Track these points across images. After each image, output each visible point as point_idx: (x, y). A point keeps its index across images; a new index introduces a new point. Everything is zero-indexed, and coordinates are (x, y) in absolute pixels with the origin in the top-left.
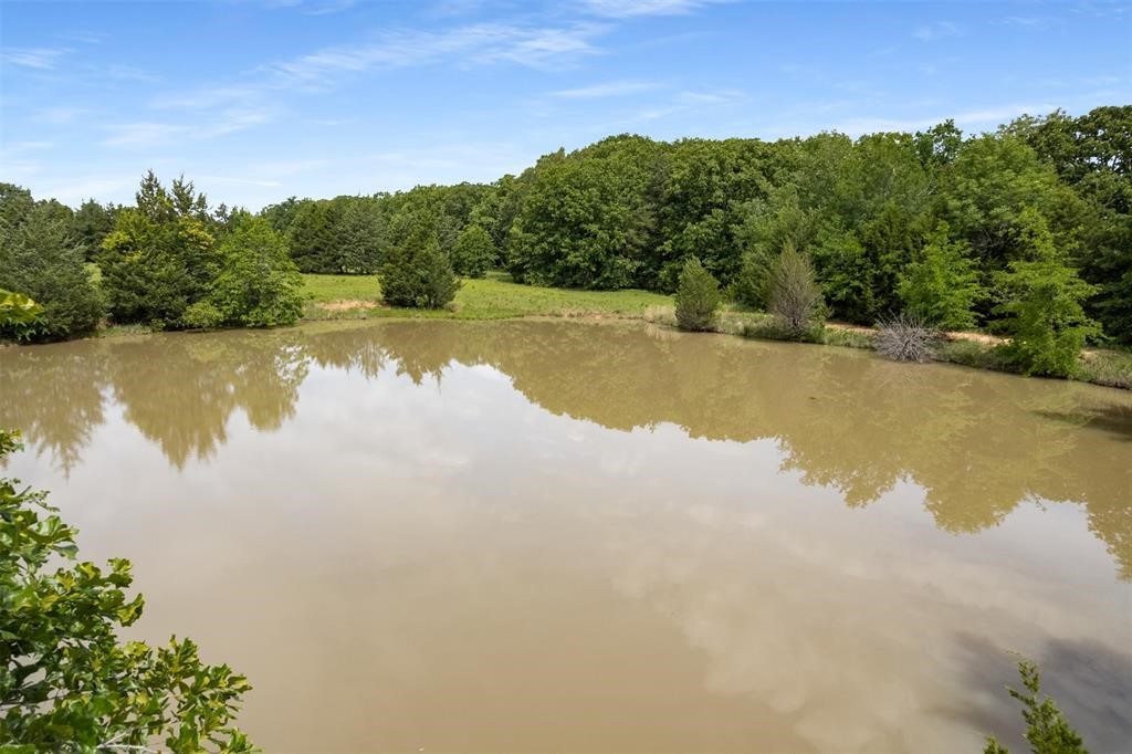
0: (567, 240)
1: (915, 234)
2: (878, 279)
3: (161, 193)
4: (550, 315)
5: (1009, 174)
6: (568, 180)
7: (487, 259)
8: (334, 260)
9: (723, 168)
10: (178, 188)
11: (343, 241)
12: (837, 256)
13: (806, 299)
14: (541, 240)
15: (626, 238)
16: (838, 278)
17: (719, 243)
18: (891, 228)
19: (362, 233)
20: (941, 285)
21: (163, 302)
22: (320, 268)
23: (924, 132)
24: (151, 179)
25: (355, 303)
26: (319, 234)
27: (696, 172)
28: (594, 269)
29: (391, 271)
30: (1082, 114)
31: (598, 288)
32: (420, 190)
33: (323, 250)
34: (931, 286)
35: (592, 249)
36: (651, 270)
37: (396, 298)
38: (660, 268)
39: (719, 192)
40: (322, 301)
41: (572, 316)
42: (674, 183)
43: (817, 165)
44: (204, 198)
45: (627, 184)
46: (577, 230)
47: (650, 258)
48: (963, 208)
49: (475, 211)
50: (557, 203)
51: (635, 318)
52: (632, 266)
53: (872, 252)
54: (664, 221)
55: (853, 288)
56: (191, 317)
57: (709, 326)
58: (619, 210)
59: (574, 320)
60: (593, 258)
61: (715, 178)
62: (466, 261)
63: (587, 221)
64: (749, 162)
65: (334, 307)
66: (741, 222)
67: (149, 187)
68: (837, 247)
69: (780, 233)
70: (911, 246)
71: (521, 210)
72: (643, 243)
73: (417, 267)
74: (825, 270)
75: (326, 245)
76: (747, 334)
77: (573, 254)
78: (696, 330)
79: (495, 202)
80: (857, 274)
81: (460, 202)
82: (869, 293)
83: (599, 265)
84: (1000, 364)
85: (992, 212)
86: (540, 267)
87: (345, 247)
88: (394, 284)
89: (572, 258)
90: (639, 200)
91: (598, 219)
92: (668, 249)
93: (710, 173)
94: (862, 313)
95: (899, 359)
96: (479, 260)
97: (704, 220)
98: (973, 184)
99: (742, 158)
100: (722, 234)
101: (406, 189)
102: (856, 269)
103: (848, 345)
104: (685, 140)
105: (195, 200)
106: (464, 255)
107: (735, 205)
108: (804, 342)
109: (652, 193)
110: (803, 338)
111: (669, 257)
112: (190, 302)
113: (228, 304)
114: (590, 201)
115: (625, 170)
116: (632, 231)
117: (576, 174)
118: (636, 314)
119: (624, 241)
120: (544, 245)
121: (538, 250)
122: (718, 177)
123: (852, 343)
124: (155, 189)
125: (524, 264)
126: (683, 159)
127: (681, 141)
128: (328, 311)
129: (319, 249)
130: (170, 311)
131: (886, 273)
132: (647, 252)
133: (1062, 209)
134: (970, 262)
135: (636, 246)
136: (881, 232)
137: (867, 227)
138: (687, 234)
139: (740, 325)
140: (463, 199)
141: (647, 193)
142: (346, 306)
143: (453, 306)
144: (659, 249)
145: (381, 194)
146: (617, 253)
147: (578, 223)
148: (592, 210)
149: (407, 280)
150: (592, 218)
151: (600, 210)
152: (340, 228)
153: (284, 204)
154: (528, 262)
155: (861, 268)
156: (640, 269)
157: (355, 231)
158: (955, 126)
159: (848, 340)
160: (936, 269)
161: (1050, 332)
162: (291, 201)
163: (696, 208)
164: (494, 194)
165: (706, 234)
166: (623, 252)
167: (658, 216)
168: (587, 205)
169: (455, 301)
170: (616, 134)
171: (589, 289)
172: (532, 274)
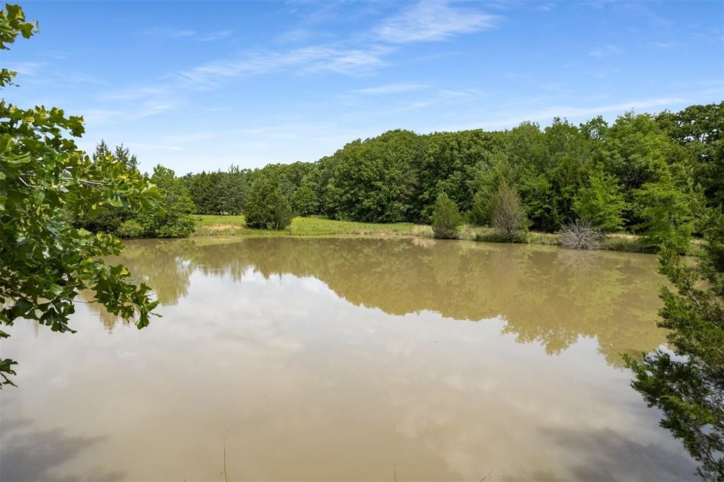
0: (363, 192)
1: (582, 174)
2: (560, 203)
3: (108, 154)
4: (352, 233)
5: (639, 134)
6: (363, 155)
7: (312, 205)
8: (216, 206)
9: (460, 147)
10: (120, 152)
11: (221, 194)
12: (534, 190)
13: (515, 215)
14: (346, 192)
15: (400, 190)
16: (535, 203)
17: (458, 192)
18: (567, 171)
19: (234, 189)
20: (601, 202)
21: (106, 220)
22: (206, 211)
23: (585, 124)
24: (103, 145)
25: (227, 227)
26: (206, 190)
27: (443, 150)
28: (380, 210)
29: (251, 206)
30: (681, 110)
31: (382, 222)
32: (270, 167)
33: (209, 200)
34: (594, 202)
35: (378, 197)
36: (416, 210)
37: (254, 223)
38: (422, 208)
39: (458, 161)
40: (207, 225)
41: (366, 234)
42: (429, 156)
43: (519, 139)
44: (135, 158)
45: (400, 157)
46: (369, 185)
47: (416, 203)
48: (612, 156)
49: (305, 178)
50: (357, 169)
51: (406, 234)
52: (404, 208)
53: (556, 186)
54: (424, 179)
55: (545, 209)
56: (123, 229)
57: (454, 236)
58: (395, 172)
59: (368, 236)
60: (379, 203)
61: (455, 152)
62: (299, 206)
63: (376, 180)
64: (476, 143)
65: (215, 228)
66: (472, 179)
67: (102, 150)
68: (533, 185)
69: (497, 178)
70: (580, 181)
71: (334, 174)
72: (410, 193)
73: (268, 203)
74: (526, 199)
75: (210, 197)
76: (478, 239)
77: (366, 200)
78: (446, 238)
79: (318, 173)
80: (547, 201)
81: (296, 173)
82: (555, 212)
83: (383, 207)
84: (641, 248)
85: (630, 158)
86: (346, 209)
87: (223, 198)
88: (253, 214)
89: (366, 203)
90: (408, 167)
91: (382, 178)
92: (427, 197)
93: (452, 149)
94: (551, 225)
95: (576, 248)
96: (307, 206)
97: (449, 178)
98: (617, 141)
99: (472, 140)
100: (460, 187)
101: (261, 167)
102: (546, 197)
103: (543, 243)
104: (436, 133)
105: (130, 159)
106: (297, 202)
107: (469, 168)
108: (515, 242)
109: (416, 163)
110: (515, 240)
111: (427, 202)
112: (123, 221)
113: (147, 222)
114: (377, 167)
115: (399, 148)
116: (403, 186)
117: (368, 151)
118: (408, 232)
119: (398, 192)
120: (348, 195)
121: (344, 198)
122: (457, 152)
123: (546, 242)
124: (105, 151)
125: (335, 207)
126: (435, 142)
127: (433, 134)
128: (211, 230)
129: (206, 199)
130: (110, 226)
131: (565, 199)
132: (413, 199)
133: (673, 156)
134: (619, 188)
135: (406, 195)
136: (561, 174)
137: (552, 172)
138: (438, 187)
139: (474, 234)
140: (297, 172)
141: (412, 163)
142: (222, 228)
143: (290, 229)
144: (420, 197)
145: (245, 170)
146: (394, 199)
147: (370, 181)
148: (378, 173)
149: (262, 212)
150: (378, 178)
151: (384, 173)
152: (220, 187)
153: (185, 177)
154: (338, 207)
155: (549, 197)
156: (409, 210)
157: (229, 188)
158: (604, 120)
159: (543, 240)
160: (597, 191)
161: (672, 227)
162: (189, 175)
163: (444, 171)
164: (317, 168)
165: (451, 186)
166: (397, 199)
167: (420, 176)
168: (375, 170)
169: (291, 226)
170: (393, 130)
171: (376, 223)
172: (340, 213)
